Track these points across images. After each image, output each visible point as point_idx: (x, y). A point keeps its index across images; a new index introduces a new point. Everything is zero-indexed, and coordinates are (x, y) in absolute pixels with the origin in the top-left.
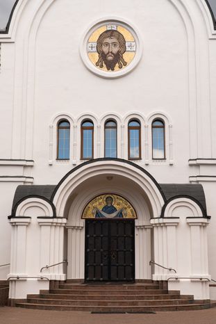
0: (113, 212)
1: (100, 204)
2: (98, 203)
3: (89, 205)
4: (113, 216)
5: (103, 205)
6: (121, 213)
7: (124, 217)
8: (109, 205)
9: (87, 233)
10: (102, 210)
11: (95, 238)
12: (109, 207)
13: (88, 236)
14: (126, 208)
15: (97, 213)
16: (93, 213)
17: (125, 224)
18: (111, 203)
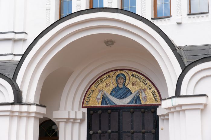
0: (126, 97)
1: (108, 85)
2: (105, 84)
3: (93, 88)
4: (126, 101)
5: (112, 87)
6: (138, 97)
7: (143, 103)
8: (121, 86)
9: (89, 128)
10: (111, 94)
11: (100, 134)
12: (120, 89)
13: (91, 132)
14: (145, 90)
15: (104, 98)
16: (98, 99)
17: (143, 113)
18: (124, 83)
